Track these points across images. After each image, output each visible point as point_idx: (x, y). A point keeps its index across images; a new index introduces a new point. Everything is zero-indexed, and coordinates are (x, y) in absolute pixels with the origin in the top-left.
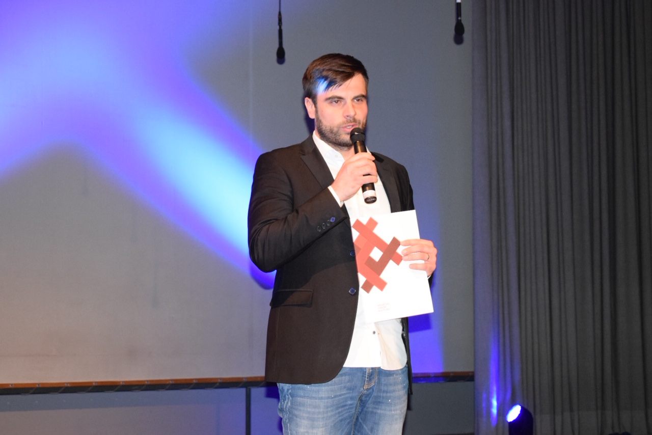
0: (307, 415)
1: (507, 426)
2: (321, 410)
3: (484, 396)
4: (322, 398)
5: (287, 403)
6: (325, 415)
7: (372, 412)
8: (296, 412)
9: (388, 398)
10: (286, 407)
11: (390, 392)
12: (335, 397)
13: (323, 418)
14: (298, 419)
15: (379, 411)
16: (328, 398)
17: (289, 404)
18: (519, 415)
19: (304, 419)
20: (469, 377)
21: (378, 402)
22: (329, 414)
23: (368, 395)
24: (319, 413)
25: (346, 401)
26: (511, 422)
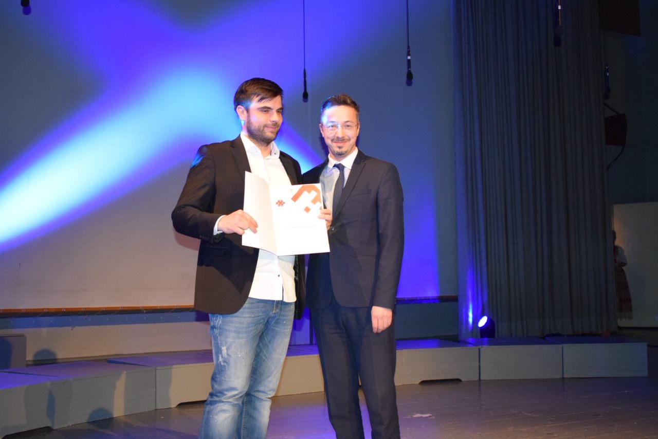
0: (235, 329)
1: (479, 330)
2: (245, 326)
3: (464, 310)
4: (245, 317)
5: (219, 321)
6: (248, 330)
7: (272, 329)
8: (226, 328)
9: (284, 320)
10: (217, 325)
11: (286, 316)
12: (254, 317)
13: (246, 332)
14: (228, 333)
15: (277, 329)
16: (250, 317)
17: (221, 322)
18: (486, 323)
19: (232, 332)
20: (454, 299)
21: (277, 323)
22: (250, 329)
23: (273, 318)
24: (243, 328)
25: (260, 321)
26: (481, 327)
